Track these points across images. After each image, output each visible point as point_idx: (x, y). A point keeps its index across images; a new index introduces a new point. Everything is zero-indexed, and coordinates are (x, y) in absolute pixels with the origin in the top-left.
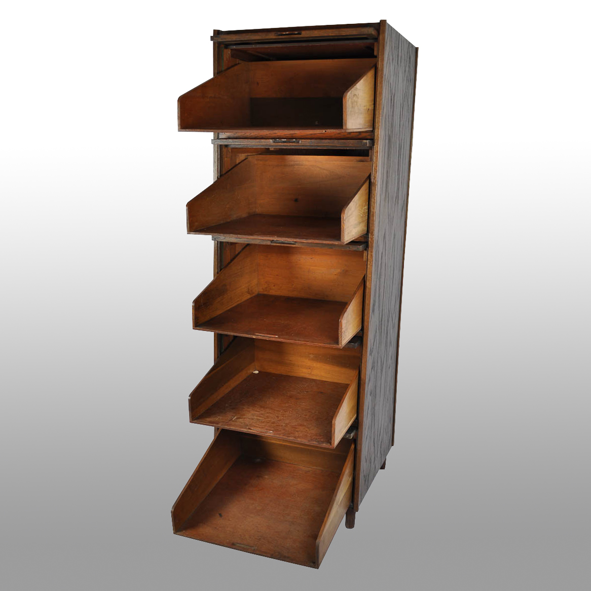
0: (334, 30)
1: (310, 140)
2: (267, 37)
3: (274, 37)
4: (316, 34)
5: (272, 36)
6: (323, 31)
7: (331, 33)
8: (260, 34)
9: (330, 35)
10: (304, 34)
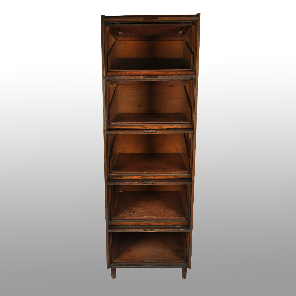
0: (176, 18)
1: (164, 76)
2: (138, 20)
3: (142, 20)
4: (167, 19)
5: (141, 20)
6: (171, 18)
7: (175, 19)
8: (134, 18)
9: (175, 20)
10: (160, 19)
